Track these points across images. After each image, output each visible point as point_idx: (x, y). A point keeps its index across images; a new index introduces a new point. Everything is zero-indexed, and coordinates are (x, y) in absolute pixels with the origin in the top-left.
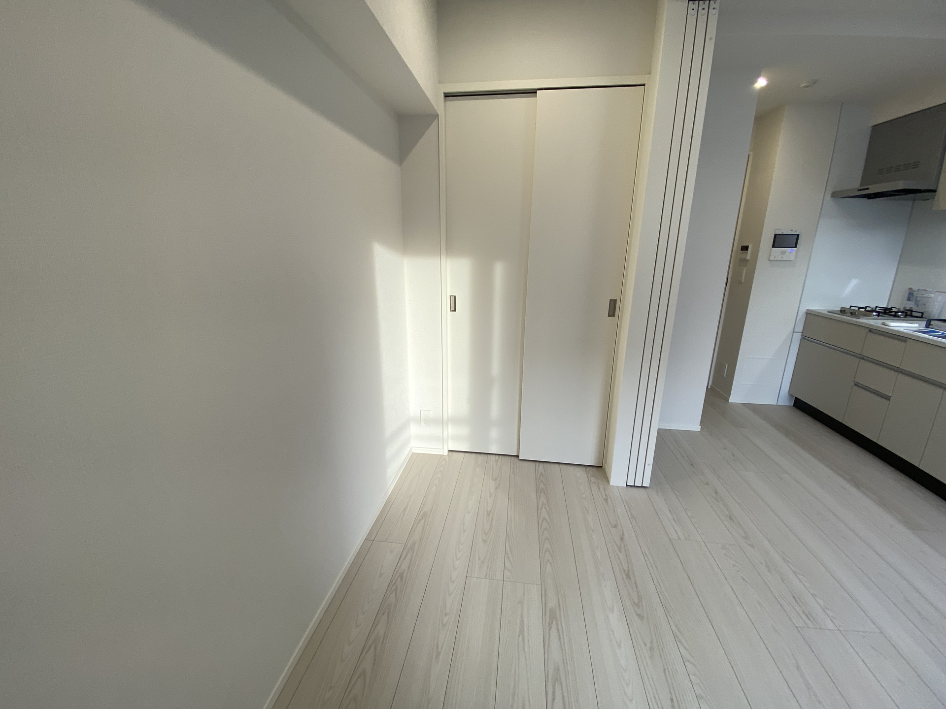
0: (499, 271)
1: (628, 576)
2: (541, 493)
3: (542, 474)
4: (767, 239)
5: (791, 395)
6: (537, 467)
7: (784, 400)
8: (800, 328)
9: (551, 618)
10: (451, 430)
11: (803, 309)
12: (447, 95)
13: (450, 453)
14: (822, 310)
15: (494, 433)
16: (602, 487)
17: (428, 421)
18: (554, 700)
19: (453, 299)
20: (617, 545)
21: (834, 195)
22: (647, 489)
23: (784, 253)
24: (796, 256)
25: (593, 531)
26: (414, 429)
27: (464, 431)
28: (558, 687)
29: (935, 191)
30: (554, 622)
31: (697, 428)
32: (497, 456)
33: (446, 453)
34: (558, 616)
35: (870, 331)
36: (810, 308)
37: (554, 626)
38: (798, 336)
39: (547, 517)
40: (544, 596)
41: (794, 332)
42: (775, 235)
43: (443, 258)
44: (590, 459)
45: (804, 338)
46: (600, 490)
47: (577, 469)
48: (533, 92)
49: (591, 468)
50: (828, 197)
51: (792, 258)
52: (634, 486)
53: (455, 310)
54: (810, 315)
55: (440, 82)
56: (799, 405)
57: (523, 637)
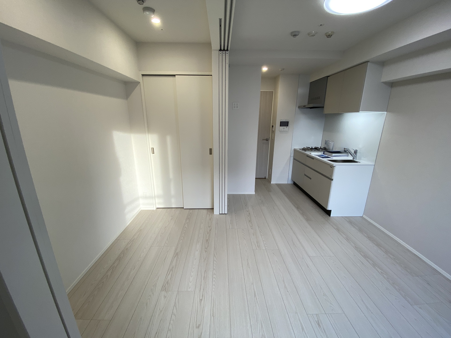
0: (169, 139)
1: (207, 241)
2: (188, 219)
3: (191, 213)
4: (278, 124)
5: (292, 180)
6: (190, 211)
7: (290, 182)
8: (292, 155)
9: (176, 254)
10: (157, 200)
11: (293, 149)
12: (143, 75)
13: (157, 209)
14: (297, 148)
15: (173, 200)
16: (211, 215)
17: (146, 197)
18: (169, 275)
19: (153, 149)
20: (207, 232)
21: (299, 107)
22: (226, 215)
23: (284, 128)
24: (288, 129)
25: (201, 229)
26: (141, 201)
27: (161, 200)
28: (171, 272)
29: (324, 107)
30: (177, 256)
31: (254, 193)
32: (176, 209)
33: (155, 209)
34: (179, 254)
35: (307, 156)
36: (295, 148)
37: (176, 257)
38: (292, 158)
39: (187, 227)
40: (176, 249)
41: (290, 157)
42: (281, 122)
43: (147, 135)
44: (210, 207)
45: (294, 159)
46: (209, 216)
47: (204, 210)
48: (174, 75)
49: (210, 209)
50: (297, 108)
51: (287, 130)
52: (222, 214)
53: (154, 153)
54: (295, 150)
55: (139, 71)
56: (295, 184)
57: (165, 261)
